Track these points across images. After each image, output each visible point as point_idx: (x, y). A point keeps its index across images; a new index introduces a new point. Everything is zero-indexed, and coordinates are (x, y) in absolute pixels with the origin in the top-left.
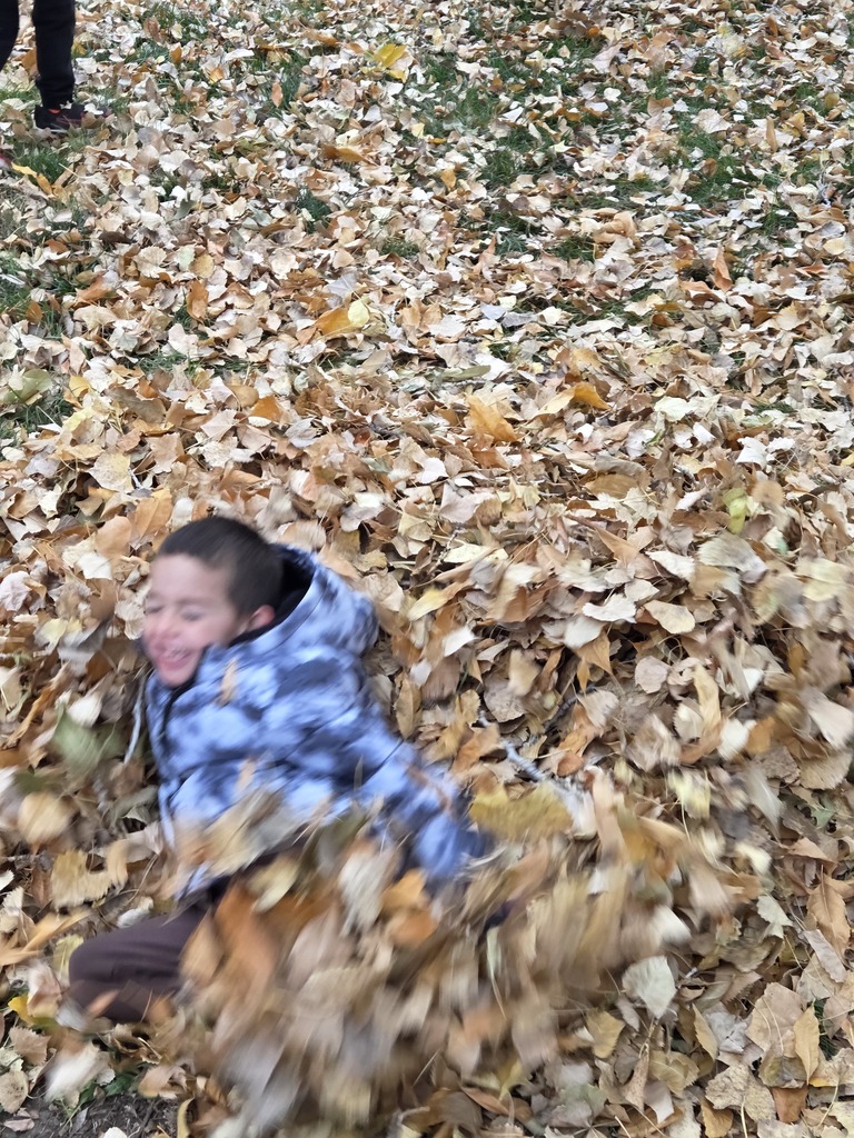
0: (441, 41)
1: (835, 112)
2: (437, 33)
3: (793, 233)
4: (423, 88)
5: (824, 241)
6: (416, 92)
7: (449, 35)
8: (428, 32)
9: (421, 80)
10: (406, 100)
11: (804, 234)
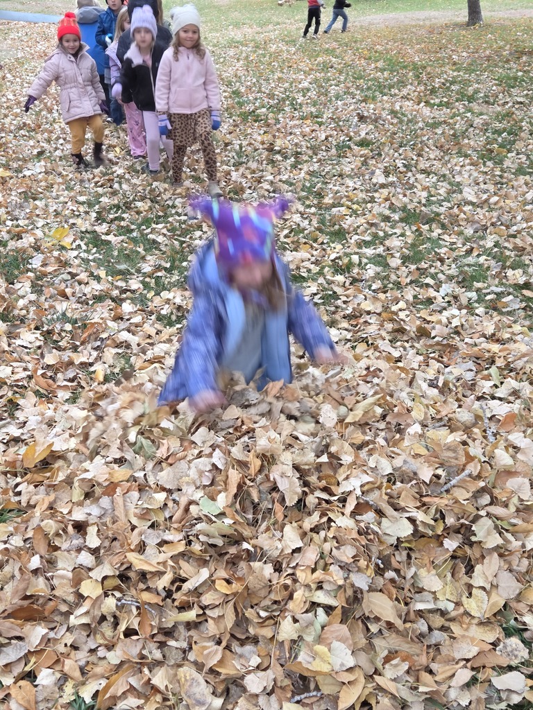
0: (83, 224)
1: (320, 240)
2: (79, 221)
3: (339, 302)
4: (88, 251)
5: (359, 304)
6: (86, 255)
7: (87, 222)
8: (71, 221)
9: (84, 247)
10: (83, 259)
11: (345, 302)
